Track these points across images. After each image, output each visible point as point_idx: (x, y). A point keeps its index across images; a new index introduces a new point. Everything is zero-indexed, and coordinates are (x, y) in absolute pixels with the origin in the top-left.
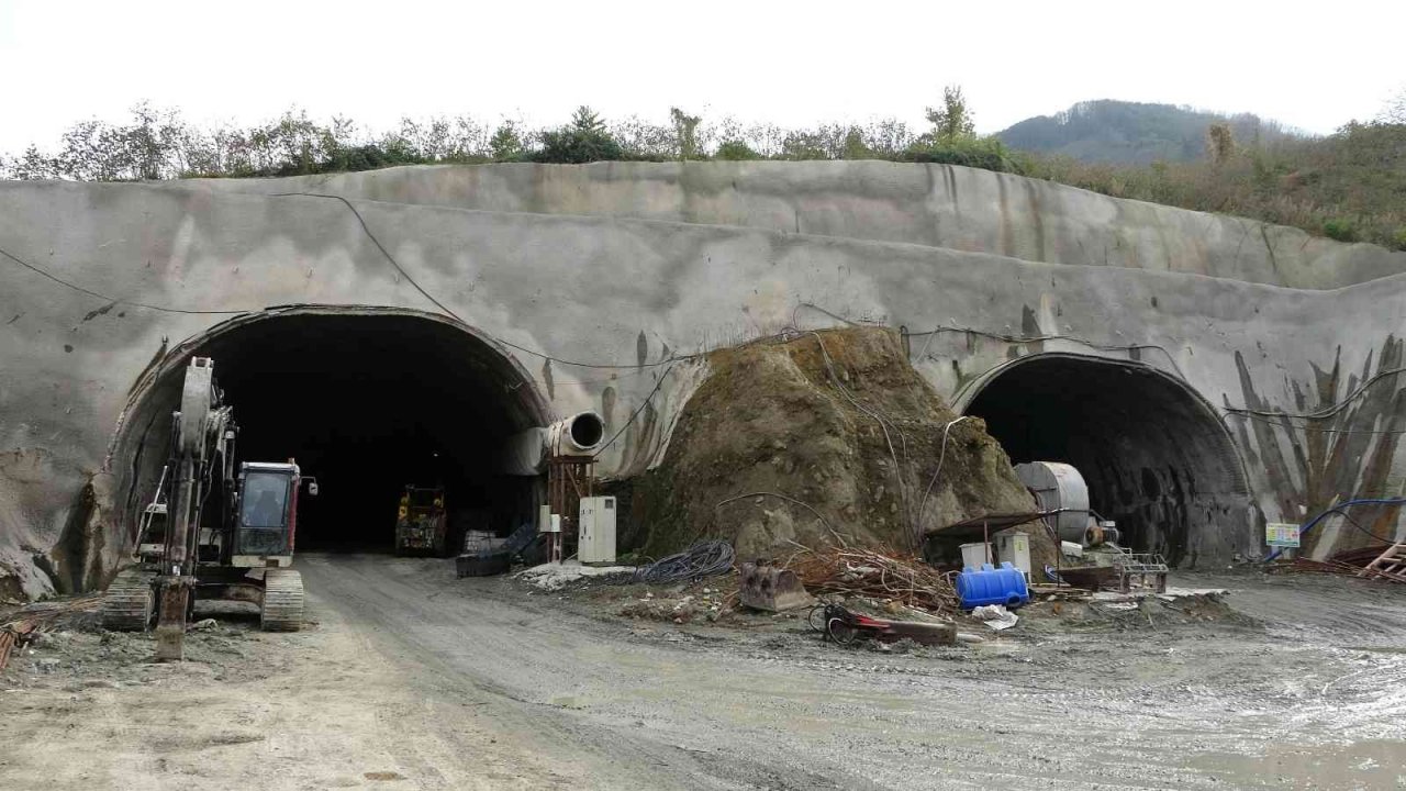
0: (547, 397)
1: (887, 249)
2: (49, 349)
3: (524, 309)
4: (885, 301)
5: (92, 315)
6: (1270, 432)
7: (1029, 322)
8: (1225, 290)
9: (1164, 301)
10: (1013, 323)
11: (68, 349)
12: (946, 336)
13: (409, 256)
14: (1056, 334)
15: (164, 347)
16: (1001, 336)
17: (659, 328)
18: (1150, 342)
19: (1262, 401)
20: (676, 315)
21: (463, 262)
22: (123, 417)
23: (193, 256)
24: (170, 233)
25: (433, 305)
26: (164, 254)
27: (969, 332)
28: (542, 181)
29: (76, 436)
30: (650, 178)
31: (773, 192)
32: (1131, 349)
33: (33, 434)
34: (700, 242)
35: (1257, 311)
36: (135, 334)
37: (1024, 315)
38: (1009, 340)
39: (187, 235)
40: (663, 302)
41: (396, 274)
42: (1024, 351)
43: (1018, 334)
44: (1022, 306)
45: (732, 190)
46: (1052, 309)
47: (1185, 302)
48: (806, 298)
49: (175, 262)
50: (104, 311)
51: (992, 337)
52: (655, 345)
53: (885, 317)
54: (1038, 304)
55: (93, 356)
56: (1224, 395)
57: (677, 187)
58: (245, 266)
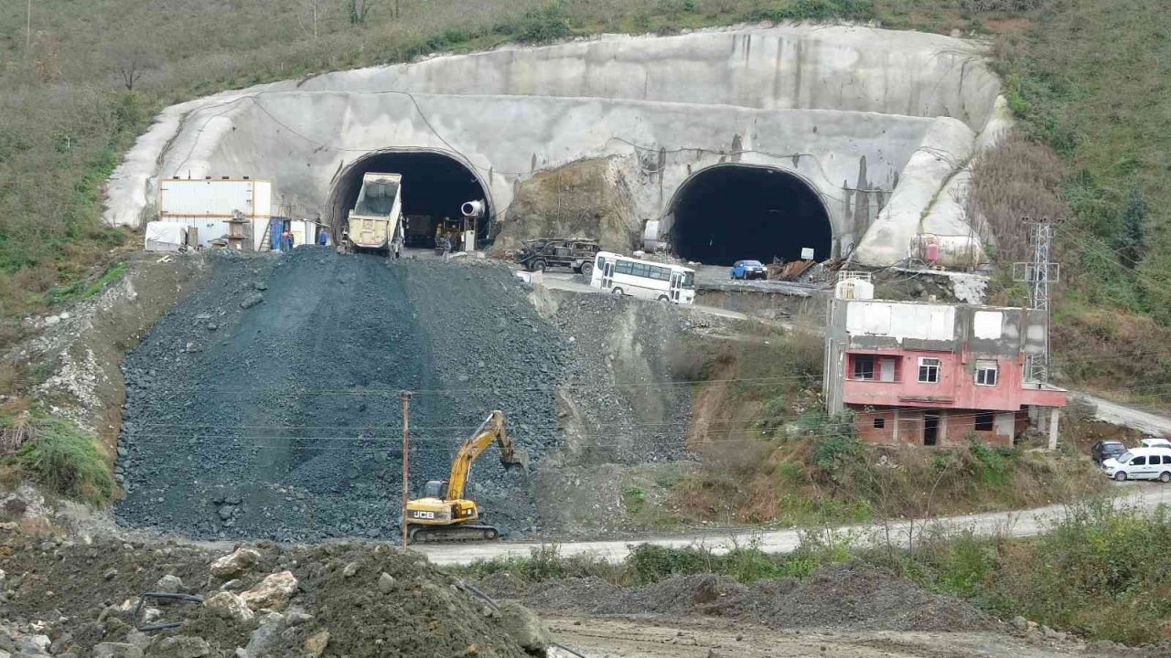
0: (488, 183)
1: (663, 107)
2: (302, 165)
3: (483, 144)
4: (656, 135)
5: (316, 151)
6: (866, 201)
7: (736, 143)
8: (866, 121)
9: (821, 129)
10: (727, 144)
11: (309, 165)
12: (686, 152)
13: (435, 121)
14: (750, 149)
15: (341, 165)
16: (718, 150)
17: (543, 151)
18: (807, 152)
19: (869, 183)
20: (551, 145)
21: (458, 123)
22: (329, 193)
23: (351, 124)
24: (342, 115)
25: (444, 145)
26: (340, 123)
27: (699, 150)
28: (512, 61)
29: (313, 200)
30: (568, 57)
31: (636, 60)
32: (794, 156)
33: (299, 198)
34: (567, 107)
35: (884, 132)
36: (331, 159)
37: (734, 140)
38: (722, 153)
39: (348, 115)
40: (546, 139)
41: (430, 130)
42: (729, 160)
43: (729, 149)
44: (733, 135)
45: (613, 60)
46: (751, 136)
47: (837, 129)
48: (615, 135)
49: (345, 127)
50: (320, 149)
51: (712, 152)
52: (540, 159)
53: (654, 144)
54: (744, 133)
55: (316, 168)
56: (845, 181)
57: (583, 61)
58: (371, 127)
